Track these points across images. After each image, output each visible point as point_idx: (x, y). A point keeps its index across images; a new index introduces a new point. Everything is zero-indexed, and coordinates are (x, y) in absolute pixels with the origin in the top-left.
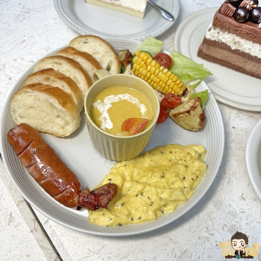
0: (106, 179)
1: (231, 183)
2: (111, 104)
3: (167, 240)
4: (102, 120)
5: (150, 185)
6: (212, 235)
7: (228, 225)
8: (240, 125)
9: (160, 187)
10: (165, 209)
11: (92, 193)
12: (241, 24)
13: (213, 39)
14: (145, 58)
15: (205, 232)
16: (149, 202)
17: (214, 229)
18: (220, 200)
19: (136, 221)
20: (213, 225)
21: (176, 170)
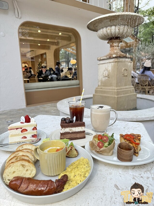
12: (69, 124)
13: (63, 132)
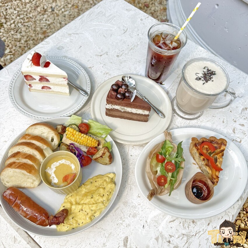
0: (62, 207)
1: (132, 189)
2: (55, 168)
3: (100, 229)
4: (52, 179)
5: (85, 204)
6: (124, 221)
7: (132, 213)
8: (135, 153)
9: (91, 204)
10: (95, 215)
11: (55, 217)
14: (72, 131)
15: (120, 220)
16: (86, 213)
17: (125, 217)
18: (126, 201)
19: (81, 225)
20: (124, 216)
21: (99, 192)
